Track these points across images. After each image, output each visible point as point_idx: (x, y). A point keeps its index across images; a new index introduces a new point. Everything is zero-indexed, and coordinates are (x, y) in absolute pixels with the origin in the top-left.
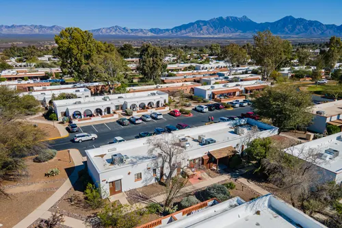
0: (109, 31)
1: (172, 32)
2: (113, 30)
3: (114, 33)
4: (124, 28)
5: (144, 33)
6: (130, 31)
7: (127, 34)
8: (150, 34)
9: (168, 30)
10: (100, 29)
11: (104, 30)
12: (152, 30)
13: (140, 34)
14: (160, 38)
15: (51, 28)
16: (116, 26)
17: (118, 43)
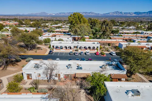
0: (113, 14)
1: (147, 14)
2: (116, 13)
3: (115, 15)
4: (121, 12)
5: (131, 14)
6: (123, 14)
7: (122, 15)
8: (134, 15)
9: (145, 13)
10: (109, 13)
11: (111, 14)
12: (135, 13)
13: (128, 15)
14: (139, 17)
15: (90, 13)
16: (117, 12)
17: (116, 19)
